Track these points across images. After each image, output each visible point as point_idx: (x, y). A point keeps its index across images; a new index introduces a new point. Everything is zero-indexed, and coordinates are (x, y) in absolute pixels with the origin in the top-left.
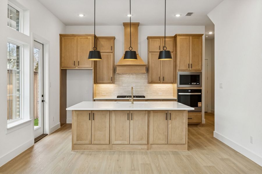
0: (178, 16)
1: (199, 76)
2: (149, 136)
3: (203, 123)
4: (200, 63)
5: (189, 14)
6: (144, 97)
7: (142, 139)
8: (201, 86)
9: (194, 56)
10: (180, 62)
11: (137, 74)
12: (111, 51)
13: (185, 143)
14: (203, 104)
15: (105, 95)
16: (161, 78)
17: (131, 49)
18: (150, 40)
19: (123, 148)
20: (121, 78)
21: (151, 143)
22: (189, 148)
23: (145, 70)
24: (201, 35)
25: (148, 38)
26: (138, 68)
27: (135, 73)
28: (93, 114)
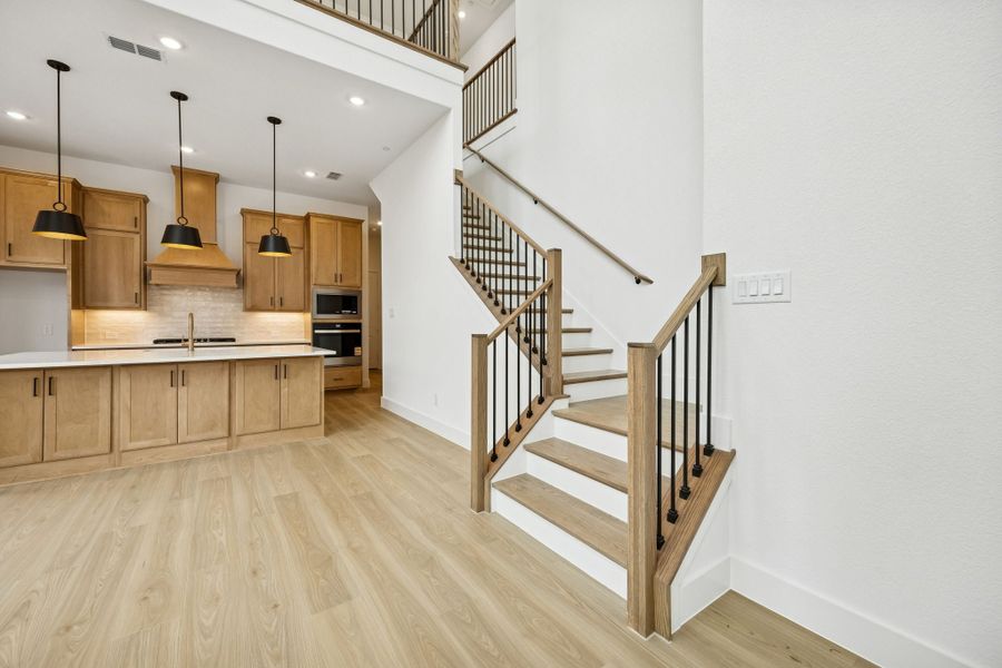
0: (310, 174)
1: (356, 297)
2: (232, 418)
3: (364, 386)
4: (358, 273)
5: (334, 176)
6: (233, 340)
7: (212, 427)
8: (361, 317)
9: (345, 259)
10: (317, 269)
11: (213, 289)
12: (133, 229)
13: (318, 422)
14: (363, 351)
15: (116, 337)
16: (277, 299)
17: (183, 221)
18: (249, 216)
19: (157, 457)
20: (167, 298)
21: (237, 433)
22: (329, 431)
23: (235, 281)
24: (360, 222)
25: (244, 212)
26: (216, 275)
27: (208, 287)
28: (50, 379)
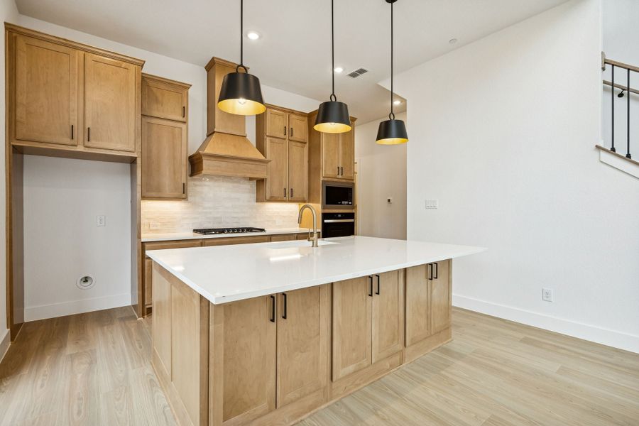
0: (339, 71)
1: (351, 189)
4: (353, 166)
5: (357, 73)
8: (354, 208)
9: (344, 153)
10: (326, 162)
12: (181, 118)
15: (159, 228)
16: (288, 191)
18: (269, 111)
19: (356, 383)
23: (266, 172)
26: (252, 167)
28: (285, 296)
